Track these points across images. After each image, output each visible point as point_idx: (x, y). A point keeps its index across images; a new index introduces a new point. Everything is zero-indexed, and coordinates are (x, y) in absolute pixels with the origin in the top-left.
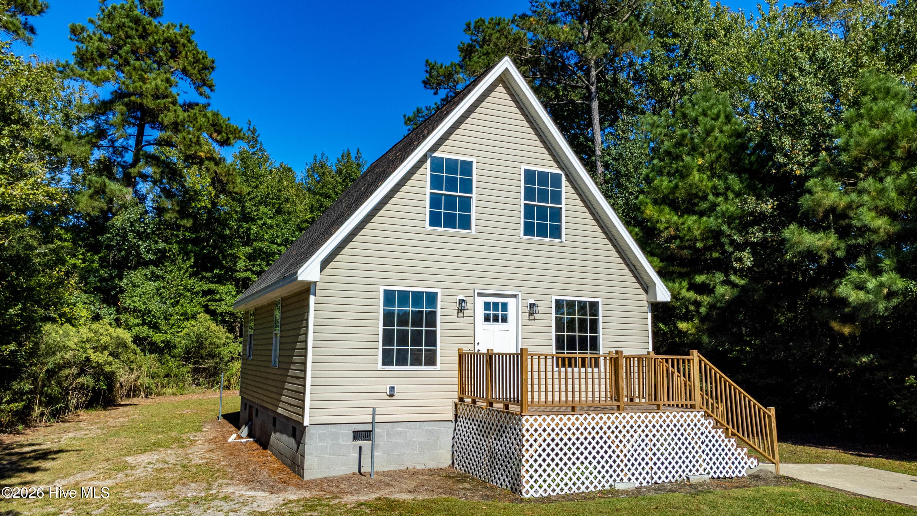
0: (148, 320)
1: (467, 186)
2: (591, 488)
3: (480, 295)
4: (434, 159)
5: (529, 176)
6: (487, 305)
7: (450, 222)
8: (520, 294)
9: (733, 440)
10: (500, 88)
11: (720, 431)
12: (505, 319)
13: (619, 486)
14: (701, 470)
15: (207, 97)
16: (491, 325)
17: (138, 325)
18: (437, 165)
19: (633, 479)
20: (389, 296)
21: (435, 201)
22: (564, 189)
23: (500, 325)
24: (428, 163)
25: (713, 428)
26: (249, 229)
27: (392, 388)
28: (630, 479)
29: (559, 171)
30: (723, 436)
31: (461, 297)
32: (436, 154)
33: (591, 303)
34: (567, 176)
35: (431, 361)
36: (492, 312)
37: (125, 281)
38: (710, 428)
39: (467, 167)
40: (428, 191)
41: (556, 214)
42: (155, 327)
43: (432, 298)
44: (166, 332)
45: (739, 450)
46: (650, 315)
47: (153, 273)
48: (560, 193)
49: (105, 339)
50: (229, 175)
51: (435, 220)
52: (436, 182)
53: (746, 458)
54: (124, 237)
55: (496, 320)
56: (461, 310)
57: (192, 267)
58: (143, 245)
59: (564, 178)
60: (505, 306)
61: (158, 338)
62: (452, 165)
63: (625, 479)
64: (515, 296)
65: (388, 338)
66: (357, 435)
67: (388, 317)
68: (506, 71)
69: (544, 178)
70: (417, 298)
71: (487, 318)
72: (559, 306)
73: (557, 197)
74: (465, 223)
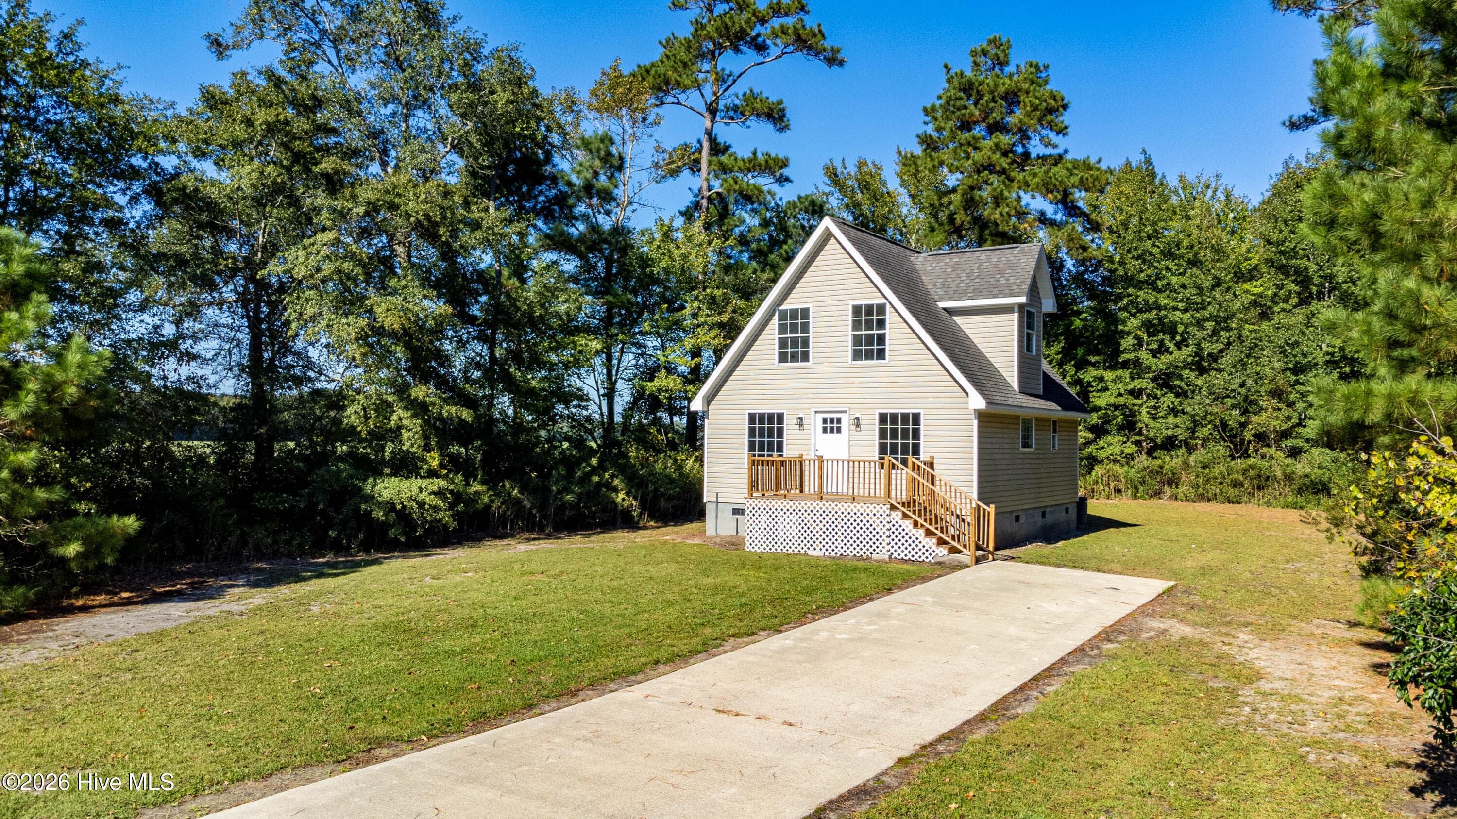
1: (805, 328)
2: (790, 551)
3: (817, 412)
4: (780, 311)
5: (857, 310)
6: (825, 421)
7: (794, 358)
8: (850, 410)
9: (922, 532)
10: (833, 241)
11: (908, 523)
12: (839, 430)
13: (811, 552)
14: (884, 551)
15: (1055, 146)
16: (829, 435)
18: (783, 316)
19: (824, 549)
20: (752, 418)
21: (783, 343)
22: (888, 316)
23: (835, 435)
24: (776, 317)
25: (901, 519)
29: (884, 301)
31: (801, 415)
32: (782, 308)
33: (914, 415)
36: (828, 425)
38: (897, 519)
39: (805, 313)
40: (777, 336)
41: (881, 339)
43: (780, 417)
45: (927, 540)
46: (975, 422)
48: (884, 320)
51: (783, 358)
52: (782, 329)
53: (934, 547)
55: (832, 431)
56: (801, 426)
59: (888, 305)
60: (839, 421)
62: (794, 313)
63: (817, 549)
64: (845, 412)
65: (752, 446)
66: (735, 511)
67: (752, 432)
68: (827, 229)
69: (869, 309)
70: (771, 417)
71: (825, 430)
72: (883, 418)
73: (881, 323)
74: (805, 357)
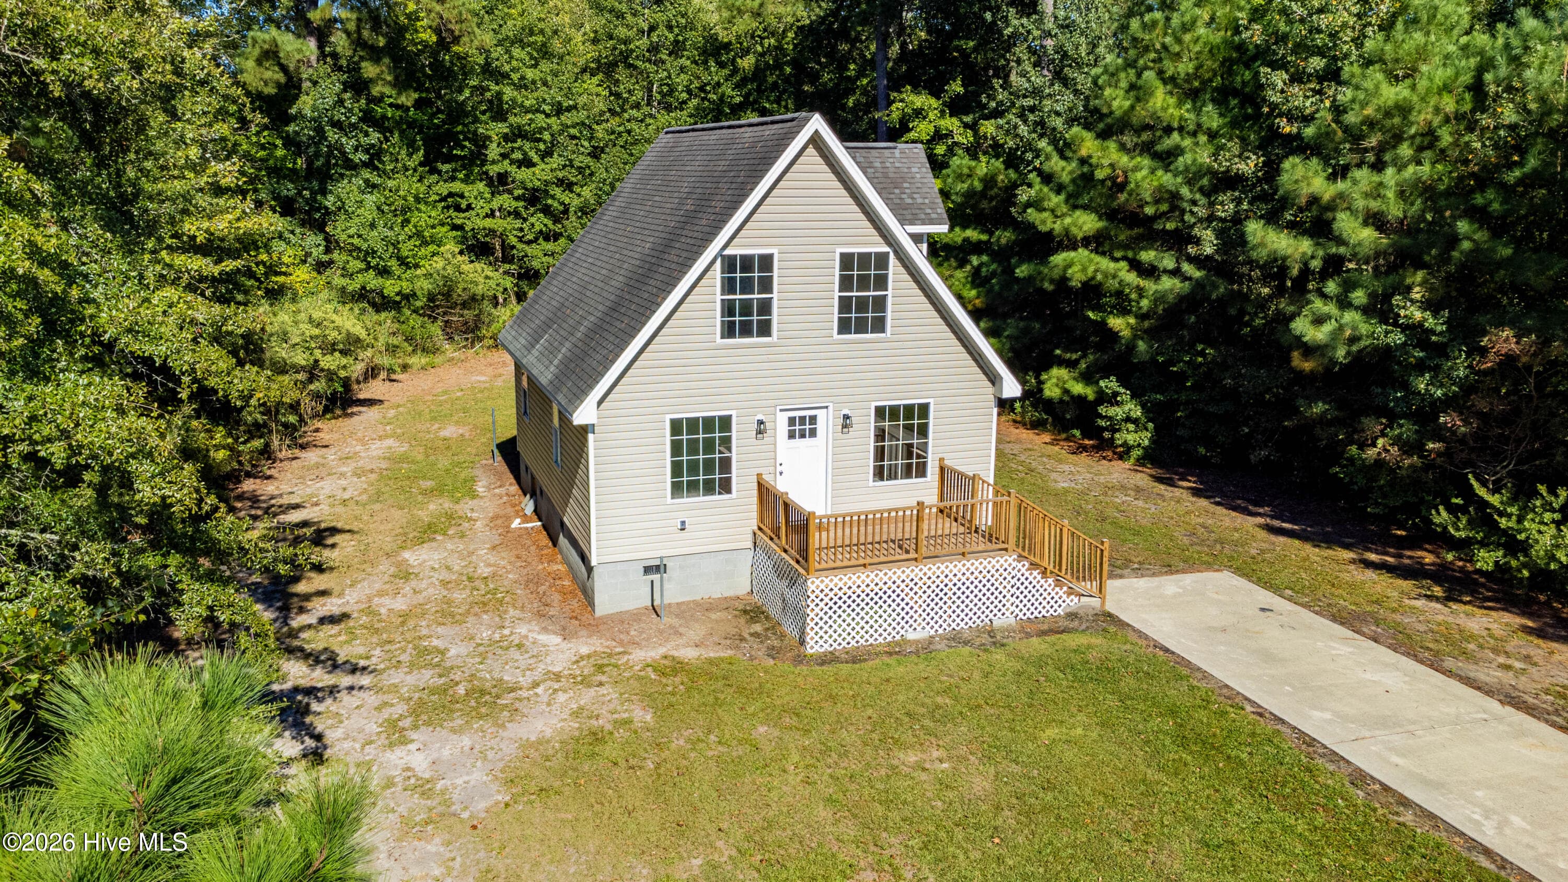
0: (374, 263)
1: (766, 285)
2: (881, 640)
3: (781, 410)
4: (726, 259)
5: (847, 261)
6: (792, 421)
7: (746, 331)
8: (831, 405)
9: (1050, 581)
10: (810, 150)
11: (1035, 573)
12: (813, 433)
13: (911, 636)
14: (1008, 614)
16: (798, 442)
17: (360, 271)
18: (729, 264)
19: (928, 628)
20: (676, 425)
21: (728, 309)
22: (891, 271)
23: (807, 441)
24: (719, 265)
25: (1027, 570)
26: (499, 94)
27: (683, 523)
28: (924, 628)
29: (886, 249)
30: (1039, 577)
31: (760, 417)
32: (728, 253)
33: (921, 405)
34: (896, 253)
35: (726, 487)
36: (797, 427)
37: (331, 198)
38: (1023, 570)
39: (766, 262)
40: (719, 297)
41: (880, 303)
42: (384, 272)
43: (726, 422)
44: (399, 278)
45: (1057, 589)
46: (995, 412)
47: (367, 181)
48: (885, 277)
49: (333, 335)
50: (462, 22)
51: (727, 331)
52: (729, 286)
53: (1065, 597)
54: (320, 131)
55: (803, 436)
56: (759, 432)
57: (421, 164)
58: (349, 144)
59: (892, 256)
60: (813, 419)
61: (390, 287)
62: (747, 263)
63: (919, 629)
64: (826, 408)
65: (677, 469)
66: (648, 570)
67: (676, 448)
68: (816, 131)
69: (864, 258)
70: (709, 423)
71: (791, 435)
72: (880, 412)
73: (881, 282)
74: (765, 329)
